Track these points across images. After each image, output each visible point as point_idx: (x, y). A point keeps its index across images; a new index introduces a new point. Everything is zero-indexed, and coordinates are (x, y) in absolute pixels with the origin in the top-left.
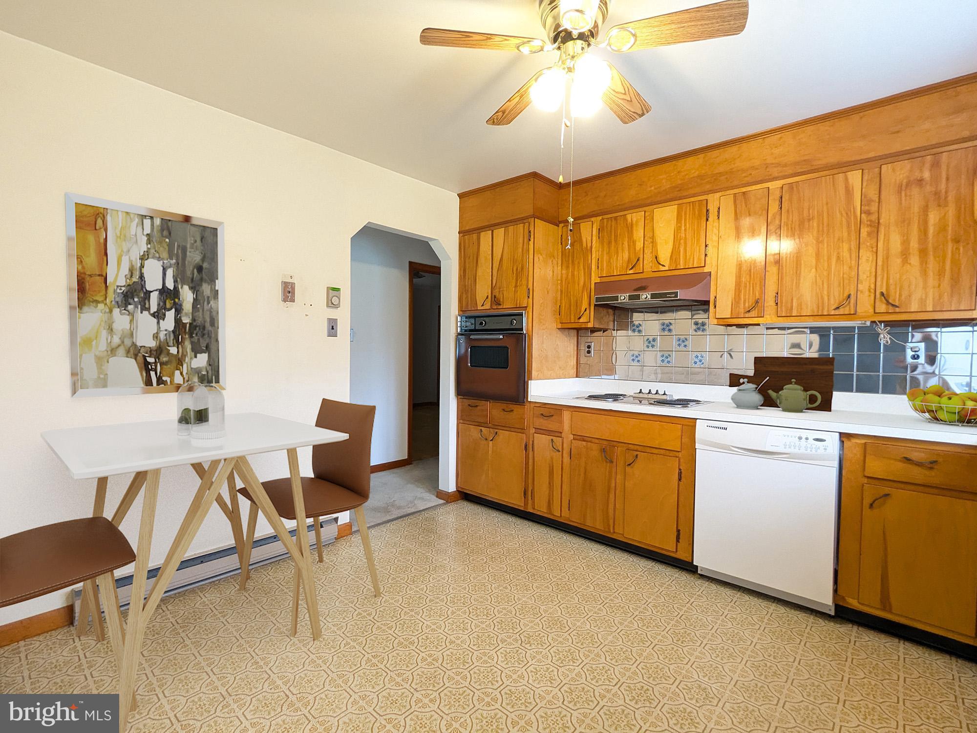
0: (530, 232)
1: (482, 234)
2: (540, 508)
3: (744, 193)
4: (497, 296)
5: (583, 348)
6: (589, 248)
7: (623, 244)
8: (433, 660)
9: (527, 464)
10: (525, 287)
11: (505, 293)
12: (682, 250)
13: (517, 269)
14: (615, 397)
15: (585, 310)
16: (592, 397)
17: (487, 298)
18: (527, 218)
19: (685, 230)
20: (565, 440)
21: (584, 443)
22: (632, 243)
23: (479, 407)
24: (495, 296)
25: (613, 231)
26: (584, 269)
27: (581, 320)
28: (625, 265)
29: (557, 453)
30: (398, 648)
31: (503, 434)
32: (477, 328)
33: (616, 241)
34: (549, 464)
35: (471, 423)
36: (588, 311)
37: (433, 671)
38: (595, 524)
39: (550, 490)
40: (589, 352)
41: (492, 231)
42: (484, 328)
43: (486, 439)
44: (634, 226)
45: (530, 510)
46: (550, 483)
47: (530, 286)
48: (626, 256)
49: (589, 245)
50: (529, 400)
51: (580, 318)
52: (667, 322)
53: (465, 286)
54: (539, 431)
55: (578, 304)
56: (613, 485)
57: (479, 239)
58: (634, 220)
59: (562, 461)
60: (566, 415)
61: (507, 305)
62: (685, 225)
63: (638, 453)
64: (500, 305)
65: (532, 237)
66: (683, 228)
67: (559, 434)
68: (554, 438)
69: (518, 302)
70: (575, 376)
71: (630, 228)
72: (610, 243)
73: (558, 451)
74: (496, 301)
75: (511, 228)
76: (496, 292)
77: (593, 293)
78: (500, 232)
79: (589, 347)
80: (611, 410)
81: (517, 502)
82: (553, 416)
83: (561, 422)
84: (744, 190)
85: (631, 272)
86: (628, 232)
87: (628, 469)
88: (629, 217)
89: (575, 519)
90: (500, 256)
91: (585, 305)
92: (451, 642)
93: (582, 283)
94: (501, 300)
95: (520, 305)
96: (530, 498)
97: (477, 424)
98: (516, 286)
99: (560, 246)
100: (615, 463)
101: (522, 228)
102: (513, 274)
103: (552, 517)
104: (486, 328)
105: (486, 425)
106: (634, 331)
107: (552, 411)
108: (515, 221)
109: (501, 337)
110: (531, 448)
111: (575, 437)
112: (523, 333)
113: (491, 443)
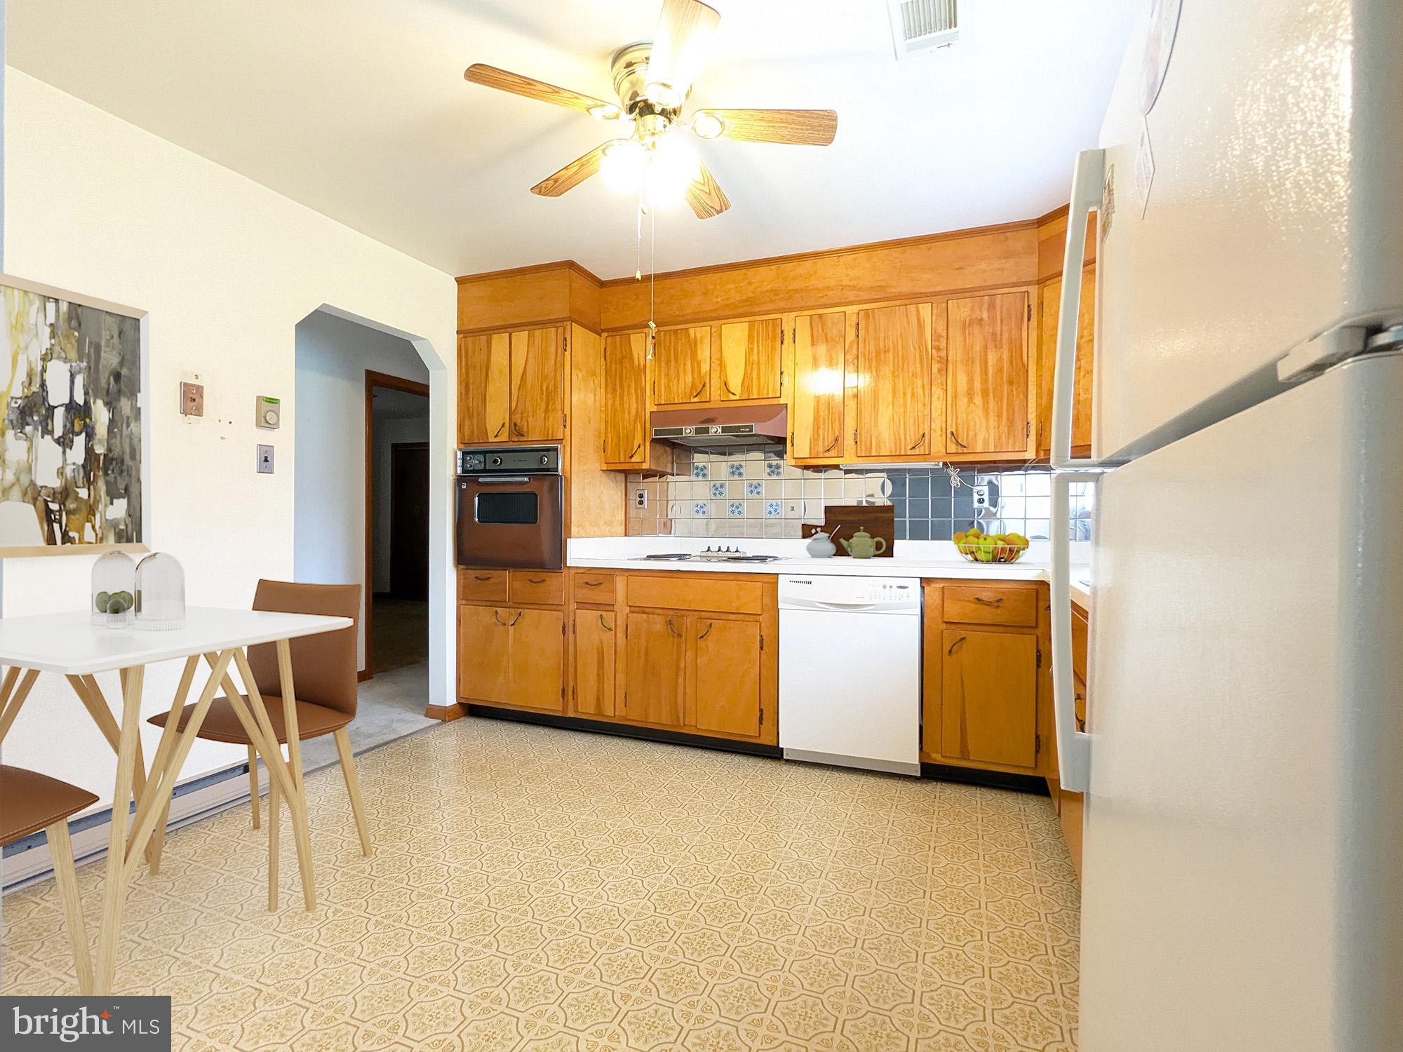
0: (565, 339)
1: (495, 337)
2: (585, 709)
3: (820, 315)
4: (518, 422)
5: (634, 497)
6: (642, 366)
7: (685, 364)
8: (475, 903)
9: (566, 652)
10: (560, 412)
11: (530, 419)
12: (755, 375)
13: (547, 388)
14: (681, 557)
15: (639, 447)
16: (649, 557)
17: (503, 426)
18: (563, 320)
19: (758, 352)
20: (618, 614)
21: (645, 616)
22: (696, 364)
23: (492, 580)
24: (515, 425)
25: (672, 349)
26: (637, 394)
27: (634, 460)
28: (688, 391)
29: (609, 632)
30: (420, 901)
31: (530, 615)
32: (487, 468)
33: (676, 359)
34: (598, 649)
35: (479, 603)
36: (642, 447)
37: (479, 914)
38: (659, 718)
39: (599, 684)
40: (641, 503)
41: (510, 334)
42: (498, 468)
43: (504, 624)
44: (699, 343)
45: (571, 714)
46: (598, 675)
47: (567, 412)
48: (689, 379)
49: (642, 363)
50: (568, 565)
51: (632, 456)
52: (736, 464)
53: (468, 409)
54: (582, 605)
55: (629, 438)
56: (682, 665)
57: (489, 342)
58: (699, 336)
59: (615, 643)
60: (620, 583)
61: (534, 436)
62: (758, 347)
63: (712, 621)
64: (523, 436)
65: (569, 346)
66: (756, 350)
67: (610, 607)
68: (604, 614)
69: (550, 432)
70: (623, 534)
71: (693, 345)
72: (668, 362)
73: (610, 629)
74: (516, 430)
75: (538, 333)
76: (517, 419)
77: (648, 425)
78: (521, 337)
79: (641, 496)
80: (678, 571)
81: (549, 704)
82: (601, 583)
83: (613, 591)
84: (820, 311)
85: (696, 400)
86: (691, 351)
87: (701, 643)
88: (692, 332)
89: (634, 717)
90: (521, 370)
91: (638, 440)
92: (495, 880)
93: (633, 411)
94: (525, 429)
95: (552, 436)
96: (570, 697)
97: (488, 603)
98: (547, 411)
99: (603, 362)
100: (684, 638)
101: (554, 337)
102: (543, 394)
103: (604, 720)
104: (502, 467)
105: (504, 604)
106: (697, 475)
107: (600, 577)
108: (544, 324)
109: (526, 479)
110: (571, 629)
111: (632, 609)
112: (558, 475)
113: (511, 629)
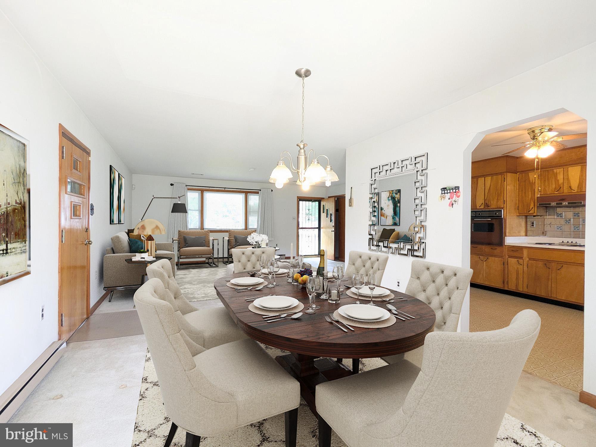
0: (504, 178)
1: (479, 179)
2: (512, 287)
4: (487, 202)
5: (529, 224)
6: (534, 183)
7: (552, 181)
9: (504, 270)
10: (503, 200)
11: (492, 202)
12: (584, 184)
13: (498, 193)
14: (550, 244)
15: (532, 208)
16: (536, 244)
17: (482, 204)
18: (504, 172)
20: (525, 260)
21: (535, 261)
22: (557, 181)
23: (478, 248)
24: (486, 203)
25: (546, 177)
26: (531, 191)
27: (530, 212)
28: (553, 190)
29: (521, 266)
31: (491, 259)
32: (477, 216)
33: (548, 180)
34: (516, 270)
35: (474, 254)
36: (533, 209)
38: (542, 293)
40: (533, 225)
41: (485, 178)
42: (481, 216)
43: (482, 261)
44: (558, 175)
45: (506, 289)
46: (517, 278)
47: (505, 199)
48: (554, 186)
49: (534, 181)
50: (505, 245)
51: (529, 211)
52: (576, 212)
54: (510, 257)
55: (528, 205)
56: (550, 277)
57: (477, 181)
58: (558, 172)
59: (523, 269)
60: (525, 251)
61: (493, 207)
63: (563, 265)
64: (489, 207)
65: (506, 180)
66: (584, 175)
67: (522, 258)
68: (519, 260)
69: (499, 205)
70: (525, 235)
71: (556, 175)
72: (545, 181)
73: (521, 265)
74: (487, 205)
75: (495, 177)
77: (536, 201)
78: (489, 179)
79: (533, 223)
80: (549, 248)
81: (499, 285)
82: (518, 251)
83: (523, 253)
85: (557, 193)
86: (555, 177)
87: (559, 271)
88: (555, 171)
89: (531, 292)
90: (488, 188)
91: (532, 206)
93: (530, 197)
94: (490, 204)
95: (500, 206)
96: (506, 284)
97: (478, 255)
98: (498, 199)
99: (518, 182)
100: (551, 269)
101: (500, 178)
102: (496, 195)
103: (519, 292)
104: (482, 216)
105: (482, 255)
106: (558, 216)
108: (497, 174)
109: (490, 219)
110: (506, 264)
111: (530, 259)
112: (502, 218)
113: (485, 262)
